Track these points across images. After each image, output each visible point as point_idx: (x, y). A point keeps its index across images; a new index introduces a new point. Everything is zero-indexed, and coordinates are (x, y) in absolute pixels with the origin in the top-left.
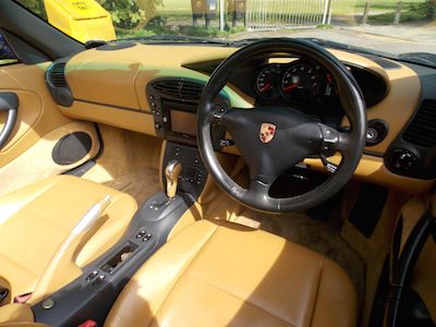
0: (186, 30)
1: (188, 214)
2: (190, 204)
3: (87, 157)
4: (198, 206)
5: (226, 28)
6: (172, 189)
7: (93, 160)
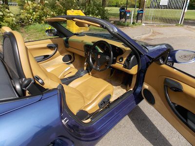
0: (116, 23)
1: (88, 74)
2: (88, 72)
3: (70, 62)
4: (90, 73)
5: (133, 23)
6: (85, 68)
7: (71, 63)
